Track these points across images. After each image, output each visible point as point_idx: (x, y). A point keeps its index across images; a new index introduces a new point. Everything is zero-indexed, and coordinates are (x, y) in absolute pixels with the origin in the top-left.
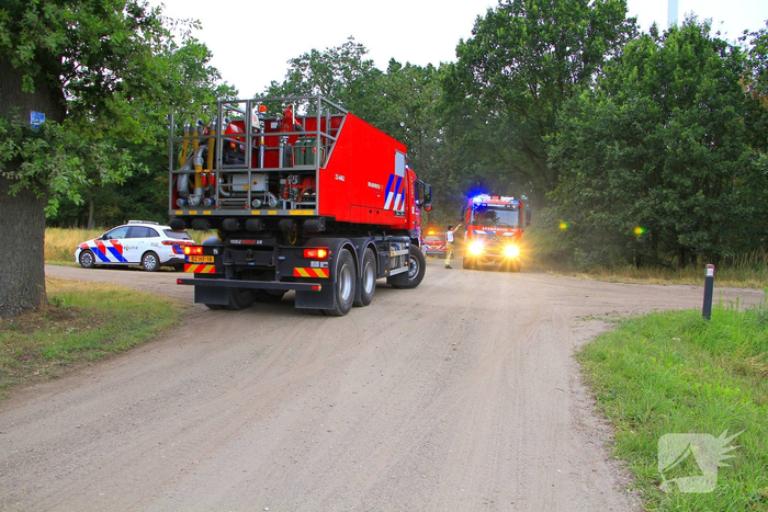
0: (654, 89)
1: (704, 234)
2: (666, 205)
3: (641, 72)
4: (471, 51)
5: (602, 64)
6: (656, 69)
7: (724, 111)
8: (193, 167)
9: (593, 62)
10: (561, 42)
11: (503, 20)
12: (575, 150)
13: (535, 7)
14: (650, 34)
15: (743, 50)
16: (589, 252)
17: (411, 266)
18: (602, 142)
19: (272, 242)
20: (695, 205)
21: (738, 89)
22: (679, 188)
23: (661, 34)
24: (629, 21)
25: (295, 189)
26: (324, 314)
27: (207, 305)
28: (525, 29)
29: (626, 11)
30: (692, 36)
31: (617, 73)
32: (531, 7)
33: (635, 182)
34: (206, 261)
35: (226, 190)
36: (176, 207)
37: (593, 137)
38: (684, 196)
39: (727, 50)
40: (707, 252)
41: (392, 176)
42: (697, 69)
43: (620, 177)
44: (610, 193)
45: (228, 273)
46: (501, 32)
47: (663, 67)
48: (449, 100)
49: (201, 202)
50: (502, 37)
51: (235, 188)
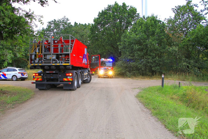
0: (145, 32)
1: (158, 67)
2: (149, 60)
3: (142, 27)
4: (98, 21)
5: (132, 25)
6: (145, 27)
7: (162, 37)
8: (36, 53)
9: (129, 24)
10: (121, 19)
11: (106, 13)
12: (126, 47)
13: (114, 10)
14: (143, 18)
15: (165, 23)
16: (130, 72)
17: (88, 77)
18: (133, 45)
19: (58, 72)
20: (156, 60)
21: (164, 32)
22: (152, 56)
23: (146, 18)
24: (137, 14)
25: (64, 58)
26: (70, 90)
27: (39, 89)
28: (112, 15)
29: (136, 11)
30: (153, 19)
31: (135, 27)
32: (113, 10)
33: (141, 55)
34: (39, 77)
35: (45, 58)
36: (31, 63)
37: (130, 44)
38: (153, 58)
39: (161, 23)
40: (159, 72)
41: (84, 54)
42: (155, 27)
43: (138, 54)
44: (135, 58)
45: (46, 80)
46: (105, 16)
47: (147, 26)
48: (92, 33)
49: (39, 62)
50: (106, 17)
51: (47, 58)
